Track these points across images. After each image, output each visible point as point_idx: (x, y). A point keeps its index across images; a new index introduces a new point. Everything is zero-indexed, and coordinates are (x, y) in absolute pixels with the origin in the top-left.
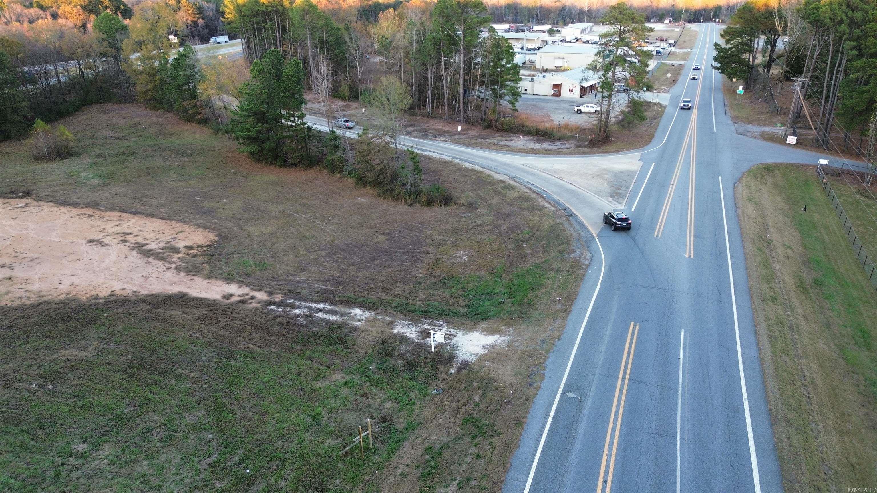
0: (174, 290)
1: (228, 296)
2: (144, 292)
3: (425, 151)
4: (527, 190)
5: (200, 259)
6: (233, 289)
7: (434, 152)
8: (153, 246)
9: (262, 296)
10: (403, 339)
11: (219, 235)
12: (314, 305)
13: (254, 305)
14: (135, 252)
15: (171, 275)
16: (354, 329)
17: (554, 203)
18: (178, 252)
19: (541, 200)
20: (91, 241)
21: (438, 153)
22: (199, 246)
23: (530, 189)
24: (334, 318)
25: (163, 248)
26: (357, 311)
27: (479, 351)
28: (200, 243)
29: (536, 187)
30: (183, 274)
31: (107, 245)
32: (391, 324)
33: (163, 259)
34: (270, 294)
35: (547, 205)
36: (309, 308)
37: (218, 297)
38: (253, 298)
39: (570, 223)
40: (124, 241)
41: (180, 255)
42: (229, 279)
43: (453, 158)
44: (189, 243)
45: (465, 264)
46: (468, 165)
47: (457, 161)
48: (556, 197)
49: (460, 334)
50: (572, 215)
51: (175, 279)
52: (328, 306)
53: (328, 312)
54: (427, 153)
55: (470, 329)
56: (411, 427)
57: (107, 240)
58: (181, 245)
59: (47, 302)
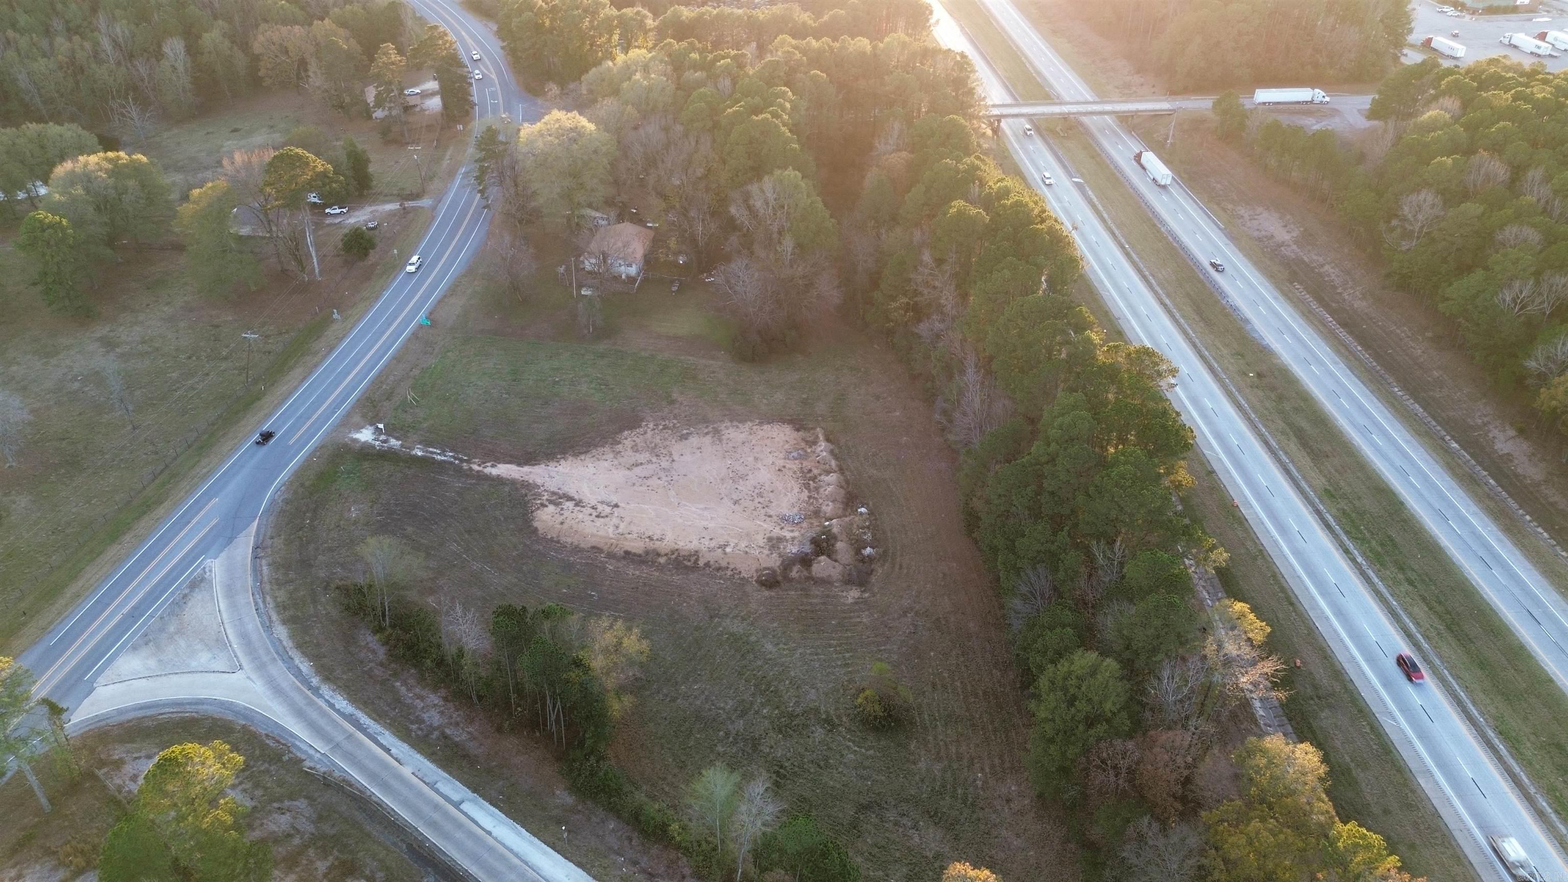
0: (526, 469)
1: (493, 466)
2: (543, 466)
3: (350, 718)
4: (268, 598)
5: (529, 497)
6: (494, 472)
7: (338, 711)
8: (570, 504)
9: (476, 467)
10: (397, 439)
11: (536, 529)
12: (443, 458)
13: (477, 460)
14: (576, 497)
15: (539, 481)
16: (420, 443)
17: (256, 571)
18: (547, 500)
19: (266, 579)
20: (616, 506)
21: (332, 706)
22: (538, 508)
23: (264, 602)
24: (431, 449)
25: (560, 503)
26: (420, 454)
27: (364, 431)
28: (539, 512)
29: (256, 604)
30: (531, 481)
31: (602, 502)
32: (402, 446)
33: (554, 493)
34: (471, 469)
35: (265, 568)
36: (445, 456)
37: (500, 466)
38: (479, 465)
39: (265, 535)
40: (593, 508)
41: (544, 498)
42: (499, 481)
43: (316, 691)
44: (545, 509)
45: (354, 502)
46: (305, 667)
47: (315, 681)
48: (250, 580)
49: (370, 441)
50: (256, 548)
51: (531, 476)
52: (435, 456)
53: (435, 453)
54: (349, 709)
55: (366, 442)
56: (396, 409)
57: (608, 510)
58: (551, 508)
59: (586, 452)
